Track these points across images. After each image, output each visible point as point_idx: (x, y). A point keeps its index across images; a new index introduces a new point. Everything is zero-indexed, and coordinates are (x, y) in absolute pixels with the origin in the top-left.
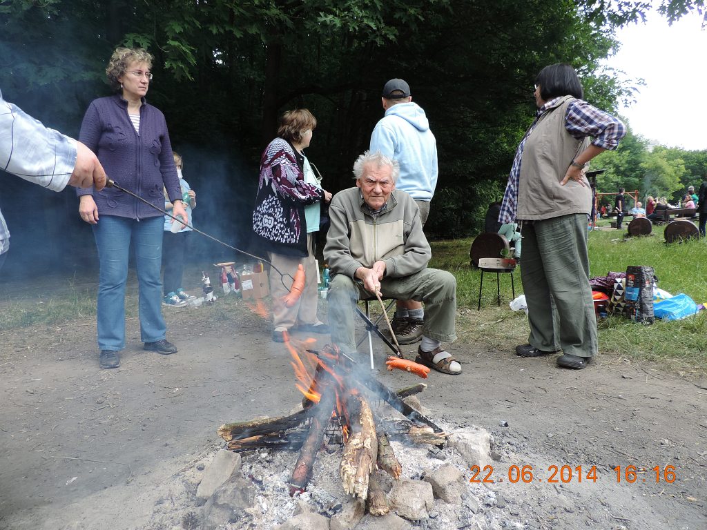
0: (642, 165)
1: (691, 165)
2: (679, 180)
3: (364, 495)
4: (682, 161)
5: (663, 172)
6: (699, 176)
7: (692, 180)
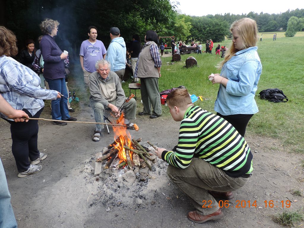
0: (175, 25)
1: (193, 24)
2: (189, 31)
3: (140, 165)
4: (190, 23)
5: (183, 28)
6: (196, 29)
7: (194, 30)
